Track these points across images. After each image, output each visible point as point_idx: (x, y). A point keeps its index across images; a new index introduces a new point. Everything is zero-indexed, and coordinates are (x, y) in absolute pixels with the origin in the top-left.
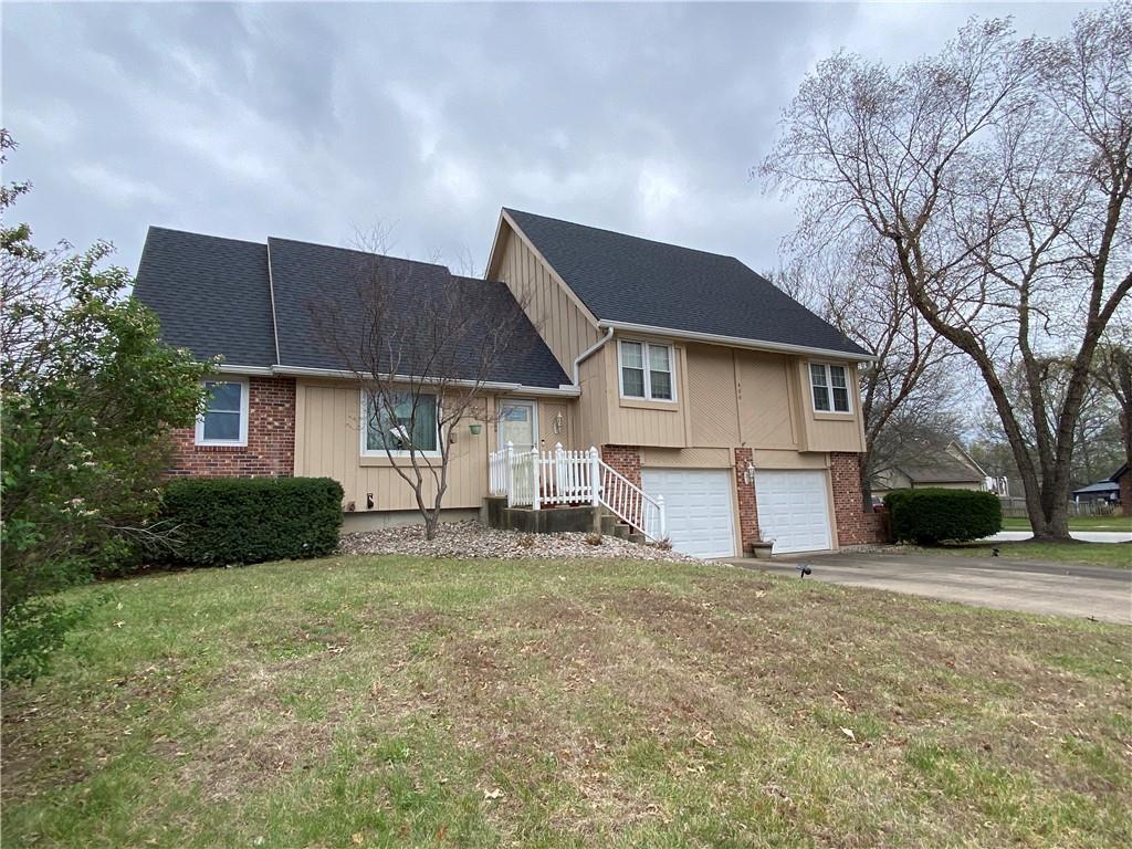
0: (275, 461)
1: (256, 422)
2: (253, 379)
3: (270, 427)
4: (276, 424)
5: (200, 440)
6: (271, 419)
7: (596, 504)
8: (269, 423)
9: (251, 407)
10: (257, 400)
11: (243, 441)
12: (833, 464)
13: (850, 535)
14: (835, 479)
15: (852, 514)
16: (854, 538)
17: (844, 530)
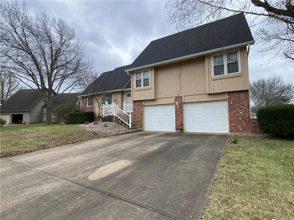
1: (92, 103)
5: (88, 106)
7: (114, 116)
12: (229, 97)
13: (237, 128)
14: (230, 104)
15: (240, 119)
16: (241, 129)
17: (233, 126)
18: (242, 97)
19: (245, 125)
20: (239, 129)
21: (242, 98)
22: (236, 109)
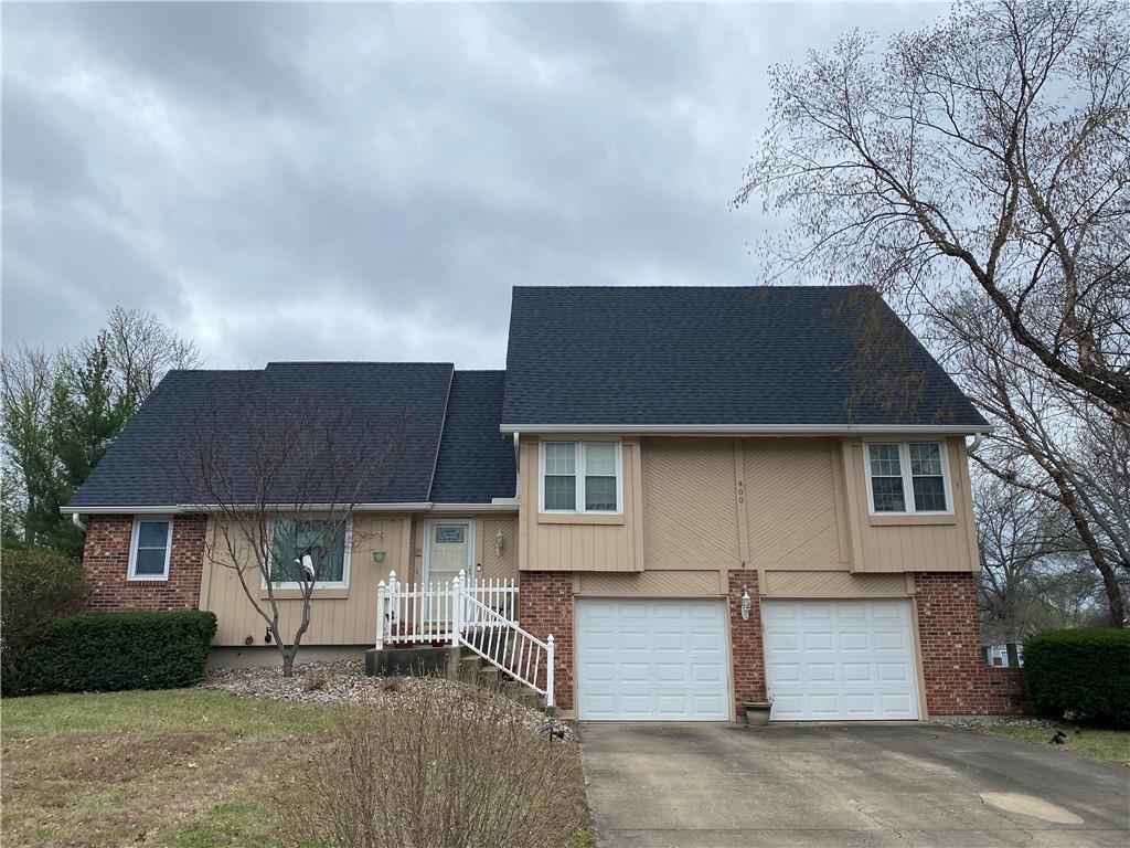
0: (191, 593)
1: (176, 558)
2: (176, 517)
3: (188, 561)
4: (194, 558)
5: (132, 576)
6: (189, 554)
7: (455, 644)
8: (188, 558)
9: (173, 544)
10: (178, 536)
11: (164, 577)
12: (919, 589)
13: (951, 699)
14: (924, 613)
15: (957, 667)
16: (961, 704)
17: (938, 691)
18: (957, 593)
19: (972, 688)
20: (957, 704)
21: (958, 597)
22: (943, 634)
